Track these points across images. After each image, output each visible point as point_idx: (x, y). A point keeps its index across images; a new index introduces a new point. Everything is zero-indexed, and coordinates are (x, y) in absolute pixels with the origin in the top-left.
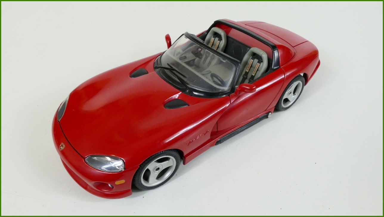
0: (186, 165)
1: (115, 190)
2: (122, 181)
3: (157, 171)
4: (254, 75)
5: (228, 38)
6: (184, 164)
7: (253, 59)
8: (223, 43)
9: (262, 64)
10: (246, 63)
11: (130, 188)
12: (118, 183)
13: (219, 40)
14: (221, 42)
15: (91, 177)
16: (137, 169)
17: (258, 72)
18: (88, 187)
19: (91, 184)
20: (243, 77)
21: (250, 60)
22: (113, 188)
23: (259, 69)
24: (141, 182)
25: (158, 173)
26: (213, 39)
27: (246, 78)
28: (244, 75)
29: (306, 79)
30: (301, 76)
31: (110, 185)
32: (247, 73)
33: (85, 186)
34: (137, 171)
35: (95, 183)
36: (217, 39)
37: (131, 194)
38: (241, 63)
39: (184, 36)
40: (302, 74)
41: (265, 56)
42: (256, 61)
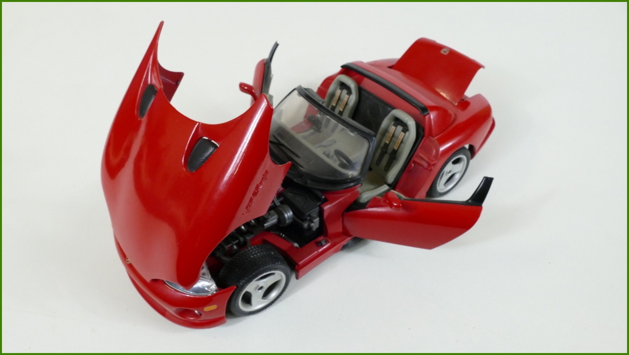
0: (300, 280)
1: (204, 318)
2: (213, 307)
3: (260, 291)
4: (396, 148)
5: (360, 90)
6: (297, 278)
7: (396, 125)
8: (353, 99)
9: (407, 133)
10: (386, 131)
11: (224, 314)
12: (207, 309)
13: (347, 94)
14: (351, 96)
15: (172, 301)
16: (233, 290)
17: (402, 145)
18: (167, 314)
19: (171, 310)
20: (381, 150)
21: (391, 126)
22: (201, 315)
23: (404, 141)
24: (238, 306)
25: (262, 292)
26: (338, 92)
27: (386, 152)
28: (383, 147)
29: (472, 151)
30: (464, 148)
31: (196, 312)
32: (386, 146)
33: (163, 313)
34: (233, 293)
35: (177, 309)
36: (345, 92)
37: (225, 322)
38: (375, 136)
39: (296, 92)
40: (467, 146)
41: (411, 123)
42: (400, 128)
